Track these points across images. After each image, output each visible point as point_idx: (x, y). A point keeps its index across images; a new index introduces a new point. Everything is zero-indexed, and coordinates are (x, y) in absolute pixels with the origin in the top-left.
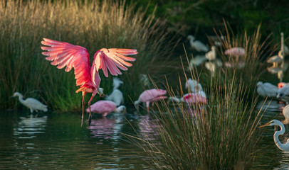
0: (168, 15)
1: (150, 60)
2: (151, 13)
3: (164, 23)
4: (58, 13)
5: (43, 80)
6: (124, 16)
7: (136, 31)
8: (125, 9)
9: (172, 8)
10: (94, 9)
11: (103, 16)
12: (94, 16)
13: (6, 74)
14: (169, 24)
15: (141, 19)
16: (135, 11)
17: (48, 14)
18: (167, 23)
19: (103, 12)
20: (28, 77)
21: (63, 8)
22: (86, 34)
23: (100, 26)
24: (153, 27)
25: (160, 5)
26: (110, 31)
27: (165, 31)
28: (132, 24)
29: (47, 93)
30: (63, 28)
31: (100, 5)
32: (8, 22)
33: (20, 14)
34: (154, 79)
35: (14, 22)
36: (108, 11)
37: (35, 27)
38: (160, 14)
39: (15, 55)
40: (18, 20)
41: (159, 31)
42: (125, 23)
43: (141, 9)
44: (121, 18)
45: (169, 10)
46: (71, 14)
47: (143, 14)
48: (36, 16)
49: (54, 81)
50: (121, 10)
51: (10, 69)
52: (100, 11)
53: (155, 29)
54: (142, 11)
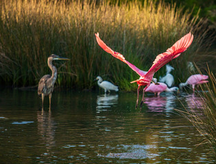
0: (209, 16)
1: (195, 51)
2: (196, 14)
3: (205, 22)
4: (123, 14)
5: (112, 67)
6: (175, 16)
7: (184, 28)
8: (175, 11)
9: (212, 10)
10: (151, 11)
11: (158, 17)
12: (151, 16)
13: (83, 62)
14: (209, 23)
15: (188, 19)
16: (183, 12)
17: (115, 15)
18: (208, 22)
19: (158, 13)
20: (100, 64)
21: (127, 10)
22: (145, 31)
23: (156, 24)
24: (197, 25)
25: (203, 8)
26: (164, 28)
27: (207, 28)
28: (181, 23)
29: (114, 77)
30: (127, 25)
31: (156, 8)
32: (85, 21)
33: (94, 15)
34: (198, 65)
35: (89, 21)
36: (163, 12)
37: (106, 25)
38: (203, 15)
39: (90, 46)
40: (92, 19)
41: (202, 28)
42: (176, 22)
43: (187, 11)
44: (172, 18)
45: (210, 11)
46: (133, 15)
47: (189, 15)
48: (106, 16)
49: (120, 67)
50: (173, 12)
51: (86, 57)
52: (156, 13)
53: (199, 26)
54: (189, 13)
